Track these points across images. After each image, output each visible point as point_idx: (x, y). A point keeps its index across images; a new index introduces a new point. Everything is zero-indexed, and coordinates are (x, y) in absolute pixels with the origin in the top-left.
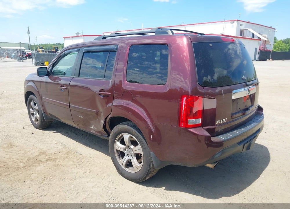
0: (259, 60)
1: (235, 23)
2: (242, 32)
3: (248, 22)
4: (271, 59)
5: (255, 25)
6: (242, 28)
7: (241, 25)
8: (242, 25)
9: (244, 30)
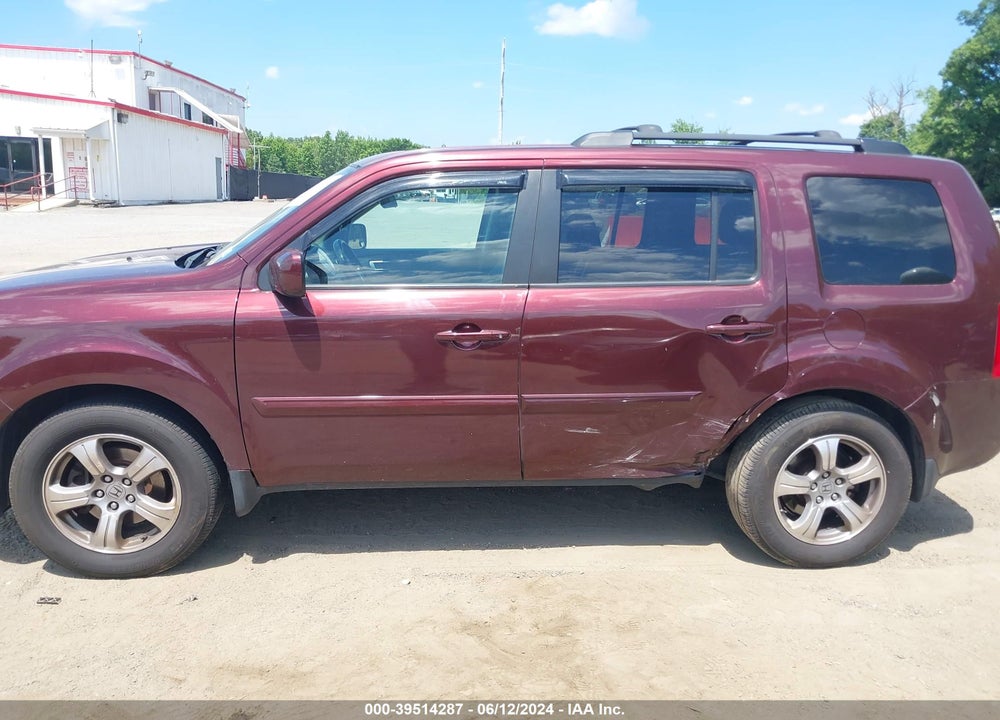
0: (233, 199)
1: (128, 63)
2: (153, 97)
3: (168, 67)
4: (265, 197)
5: (189, 79)
6: (154, 83)
7: (148, 73)
8: (152, 74)
9: (159, 91)
